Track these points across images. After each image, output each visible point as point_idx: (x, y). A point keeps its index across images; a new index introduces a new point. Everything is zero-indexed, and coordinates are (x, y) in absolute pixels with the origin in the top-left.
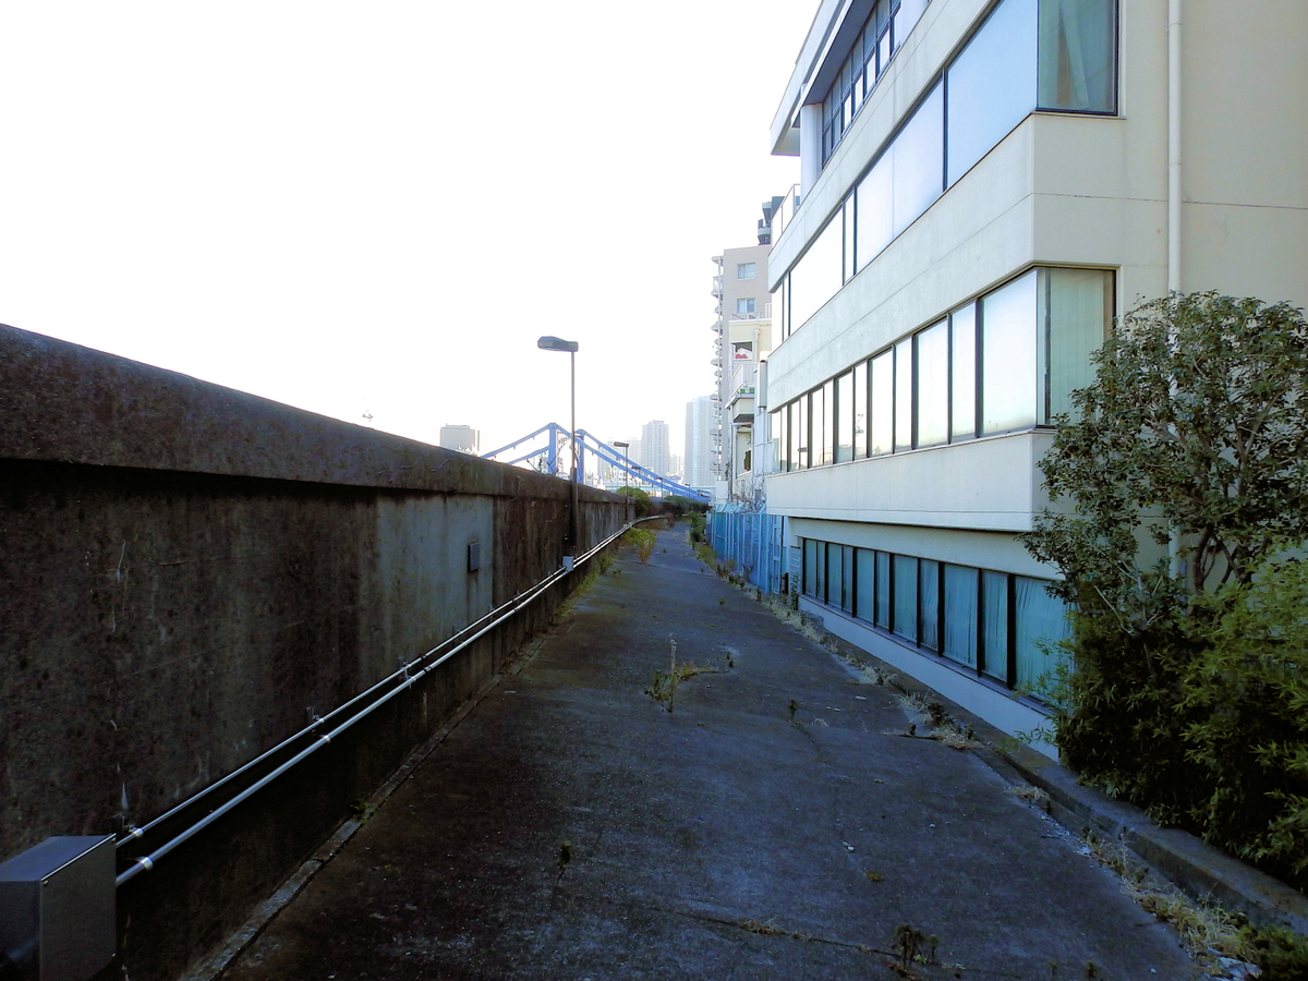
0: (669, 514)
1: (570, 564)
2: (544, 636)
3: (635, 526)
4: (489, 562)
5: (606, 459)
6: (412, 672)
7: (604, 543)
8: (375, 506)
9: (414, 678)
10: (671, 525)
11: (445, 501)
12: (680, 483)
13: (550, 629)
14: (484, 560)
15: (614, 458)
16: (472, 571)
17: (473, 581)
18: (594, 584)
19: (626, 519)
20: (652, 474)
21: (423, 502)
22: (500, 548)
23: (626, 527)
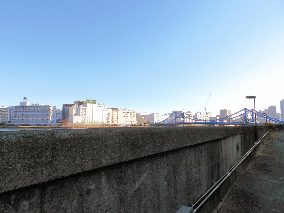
0: (278, 128)
1: (256, 144)
2: (252, 161)
3: (269, 132)
4: (241, 147)
5: (259, 115)
6: (229, 172)
7: (263, 137)
8: (222, 141)
9: (230, 174)
10: (279, 131)
11: (232, 137)
12: (280, 120)
13: (253, 159)
14: (240, 147)
15: (261, 115)
16: (238, 149)
17: (238, 151)
18: (262, 147)
19: (267, 130)
20: (272, 118)
21: (229, 138)
22: (242, 143)
23: (267, 132)
